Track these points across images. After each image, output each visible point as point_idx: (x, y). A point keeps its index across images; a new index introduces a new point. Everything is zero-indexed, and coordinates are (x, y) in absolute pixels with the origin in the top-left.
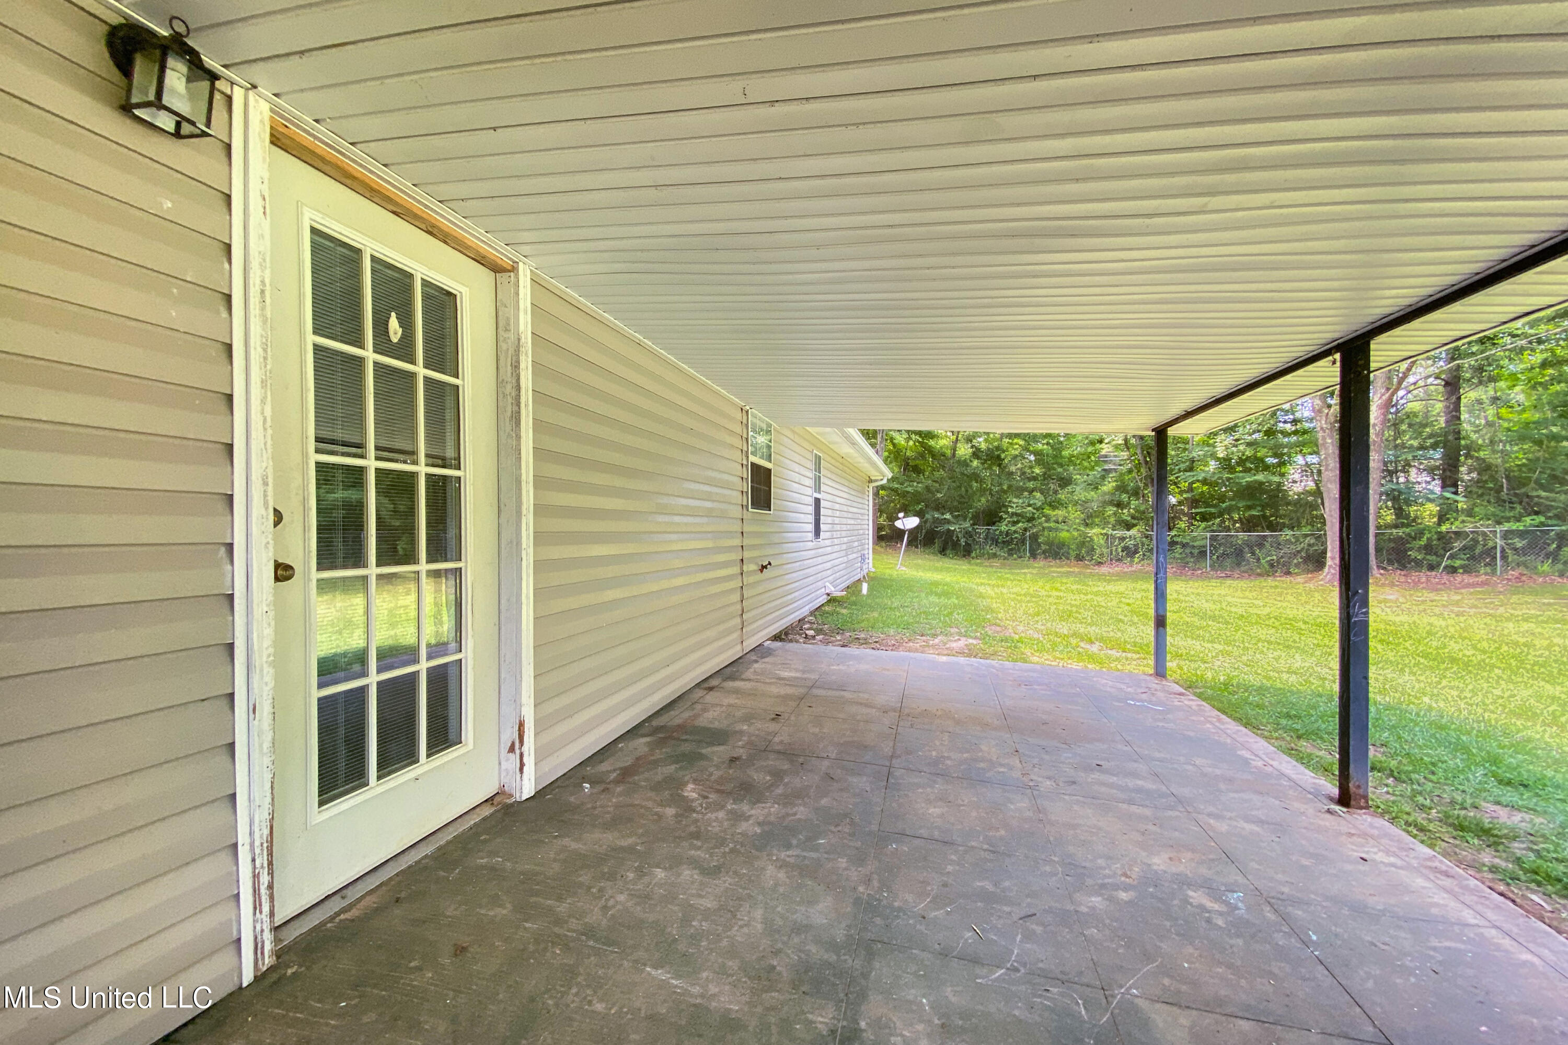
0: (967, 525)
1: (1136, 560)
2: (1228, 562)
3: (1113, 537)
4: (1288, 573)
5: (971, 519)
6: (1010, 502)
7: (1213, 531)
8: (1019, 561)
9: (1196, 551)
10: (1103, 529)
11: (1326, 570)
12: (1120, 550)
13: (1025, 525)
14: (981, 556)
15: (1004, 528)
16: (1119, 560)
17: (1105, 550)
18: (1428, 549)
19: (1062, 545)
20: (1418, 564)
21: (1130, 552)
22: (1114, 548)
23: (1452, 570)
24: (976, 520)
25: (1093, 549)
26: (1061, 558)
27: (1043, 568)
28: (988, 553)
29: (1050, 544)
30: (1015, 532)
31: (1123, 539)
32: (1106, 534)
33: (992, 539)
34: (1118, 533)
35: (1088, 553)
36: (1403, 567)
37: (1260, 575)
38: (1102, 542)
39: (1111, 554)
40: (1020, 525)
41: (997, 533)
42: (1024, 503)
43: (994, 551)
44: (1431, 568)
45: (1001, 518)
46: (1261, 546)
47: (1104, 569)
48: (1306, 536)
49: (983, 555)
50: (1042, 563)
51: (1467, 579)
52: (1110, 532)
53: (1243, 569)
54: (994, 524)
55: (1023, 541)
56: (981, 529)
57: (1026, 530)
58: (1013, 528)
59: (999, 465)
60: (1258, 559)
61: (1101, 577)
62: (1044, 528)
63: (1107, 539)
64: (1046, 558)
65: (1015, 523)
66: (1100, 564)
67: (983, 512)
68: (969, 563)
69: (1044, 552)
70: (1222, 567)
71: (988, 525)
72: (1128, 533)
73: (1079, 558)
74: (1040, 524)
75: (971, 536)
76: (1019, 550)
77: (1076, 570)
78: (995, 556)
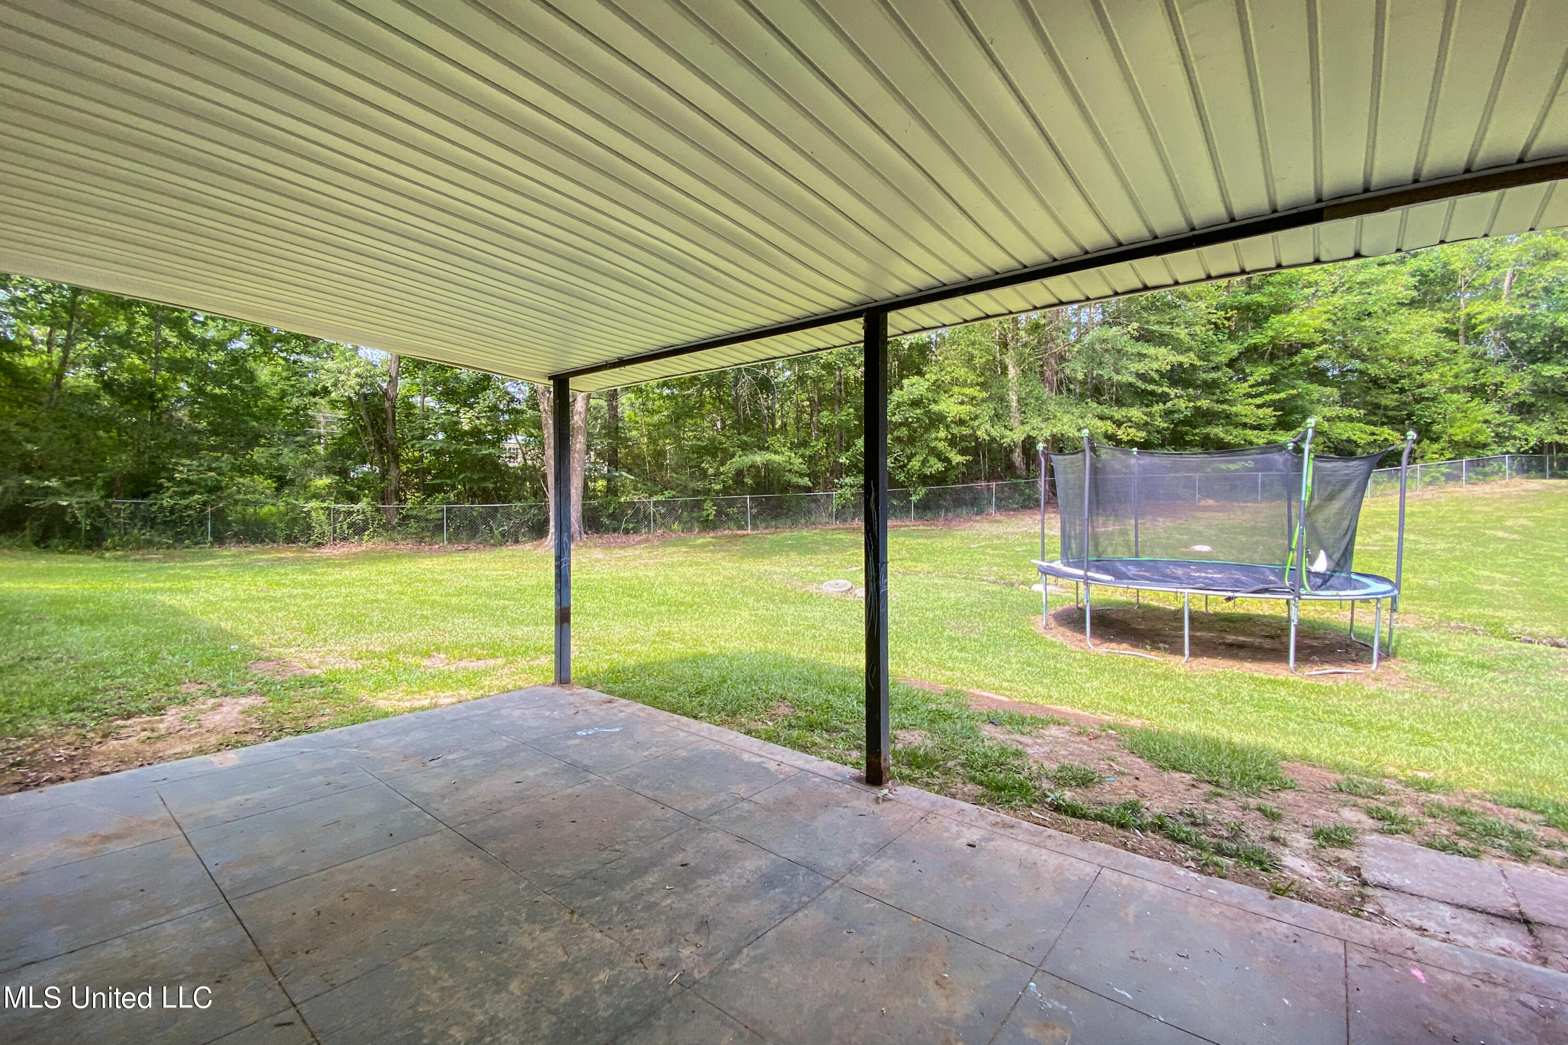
0: (94, 496)
1: (366, 538)
2: (464, 535)
3: (338, 512)
4: (517, 542)
5: (103, 487)
6: (176, 464)
7: (448, 503)
8: (196, 549)
9: (431, 525)
10: (324, 501)
11: (549, 537)
12: (345, 527)
13: (204, 498)
14: (124, 545)
15: (167, 502)
16: (345, 539)
17: (326, 528)
18: (612, 516)
19: (261, 524)
20: (607, 530)
21: (359, 530)
22: (338, 525)
23: (627, 532)
24: (110, 489)
25: (309, 527)
26: (262, 541)
27: (239, 556)
28: (137, 541)
29: (244, 521)
30: (187, 507)
31: (350, 513)
32: (328, 508)
33: (145, 520)
34: (343, 507)
35: (302, 532)
36: (597, 531)
37: (493, 545)
38: (323, 518)
39: (335, 532)
40: (196, 497)
41: (154, 508)
42: (201, 465)
43: (148, 536)
44: (615, 530)
45: (161, 486)
46: (493, 517)
47: (326, 551)
48: (531, 507)
49: (128, 542)
50: (234, 550)
51: (638, 538)
52: (333, 506)
53: (478, 540)
54: (145, 496)
55: (201, 523)
56: (123, 505)
57: (205, 504)
58: (184, 502)
59: (153, 408)
60: (491, 530)
61: (328, 562)
62: (236, 502)
63: (329, 514)
64: (239, 542)
65: (184, 495)
66: (319, 545)
67: (124, 478)
68: (102, 557)
69: (236, 535)
70: (459, 541)
71: (134, 497)
72: (356, 507)
73: (291, 540)
74: (230, 496)
75: (102, 515)
76: (194, 533)
77: (289, 555)
78: (150, 543)
